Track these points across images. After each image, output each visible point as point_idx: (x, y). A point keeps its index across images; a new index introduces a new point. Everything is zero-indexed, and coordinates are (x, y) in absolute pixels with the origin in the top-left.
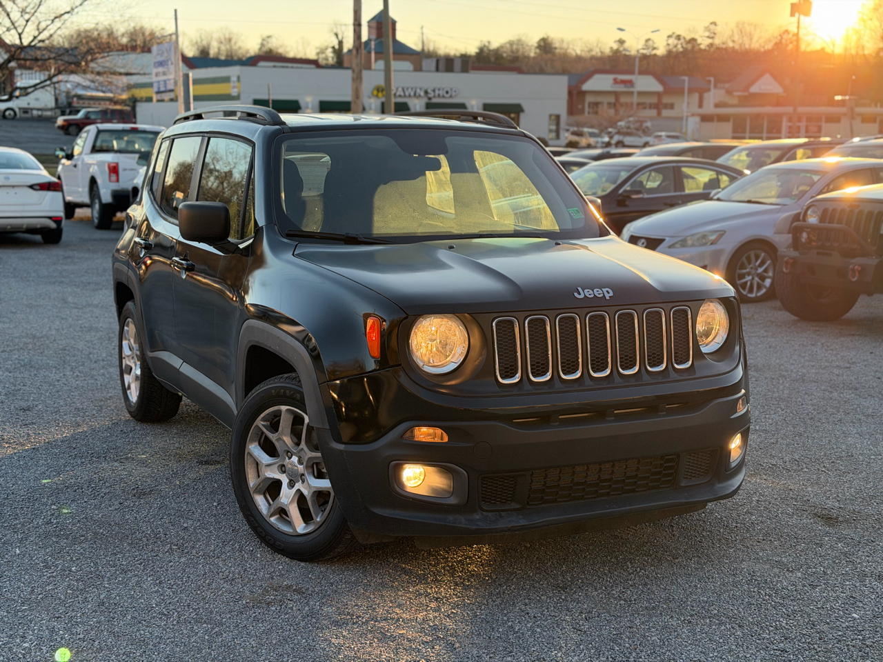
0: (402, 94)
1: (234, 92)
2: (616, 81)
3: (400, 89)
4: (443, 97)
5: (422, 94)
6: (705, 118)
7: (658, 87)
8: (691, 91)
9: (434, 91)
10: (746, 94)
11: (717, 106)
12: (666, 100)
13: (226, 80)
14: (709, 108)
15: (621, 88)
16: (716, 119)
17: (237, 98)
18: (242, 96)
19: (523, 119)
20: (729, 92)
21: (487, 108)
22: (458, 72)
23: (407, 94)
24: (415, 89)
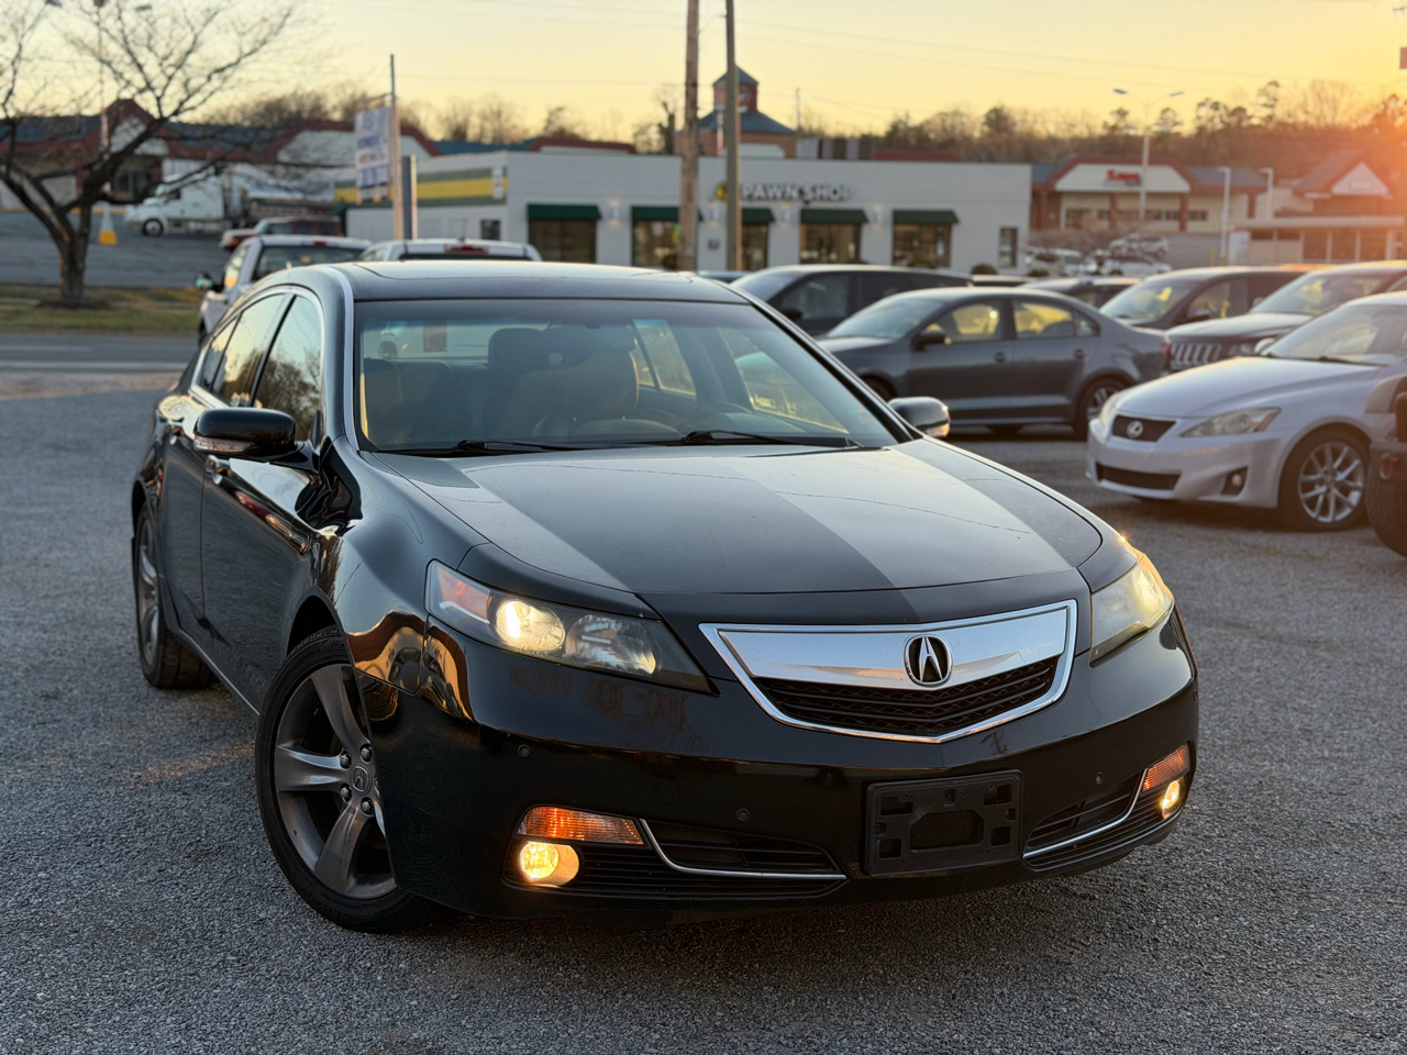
0: (762, 194)
1: (498, 193)
2: (1111, 175)
3: (760, 188)
4: (829, 199)
5: (795, 194)
6: (1259, 235)
7: (1181, 185)
8: (1235, 191)
9: (814, 189)
10: (1326, 196)
11: (1278, 214)
12: (1194, 205)
13: (486, 173)
14: (1265, 218)
15: (1120, 187)
16: (1275, 236)
17: (502, 201)
18: (511, 199)
19: (957, 234)
20: (1298, 193)
21: (900, 217)
22: (853, 160)
23: (771, 194)
24: (783, 188)
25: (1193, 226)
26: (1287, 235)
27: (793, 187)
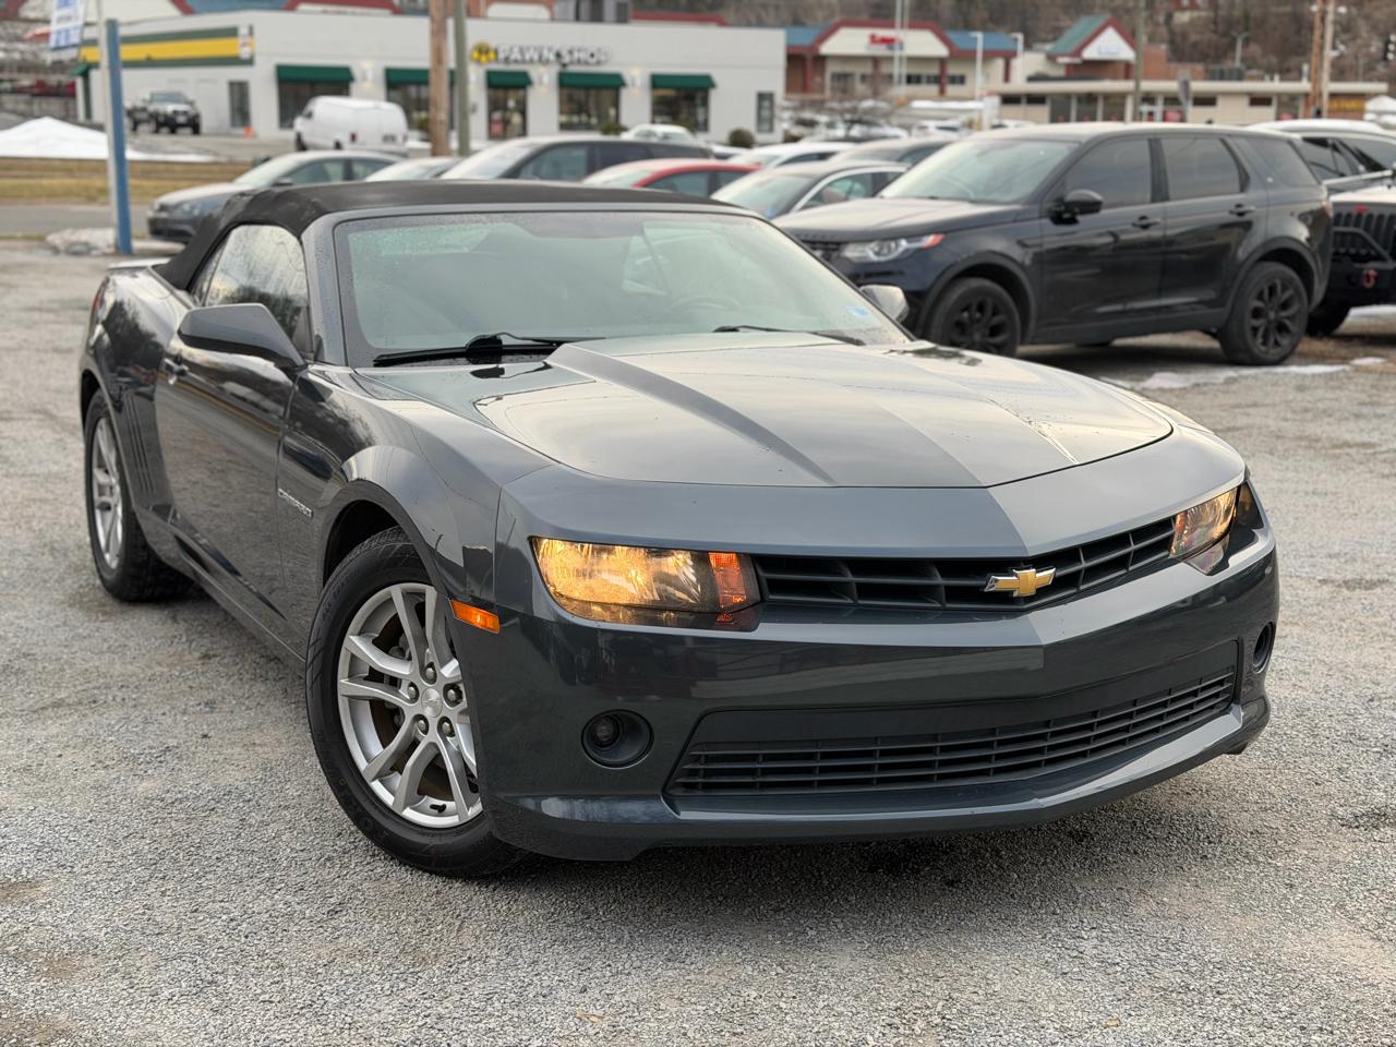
0: (519, 57)
1: (245, 53)
2: (873, 39)
3: (516, 50)
4: (586, 63)
5: (552, 57)
6: (1009, 100)
7: (940, 50)
9: (571, 52)
10: (1077, 60)
12: (953, 70)
13: (231, 32)
15: (881, 50)
16: (1024, 100)
17: (249, 62)
18: (258, 60)
19: (716, 98)
20: (1051, 58)
21: (657, 82)
22: (609, 22)
23: (527, 57)
24: (540, 50)
25: (951, 90)
26: (1035, 99)
27: (550, 49)
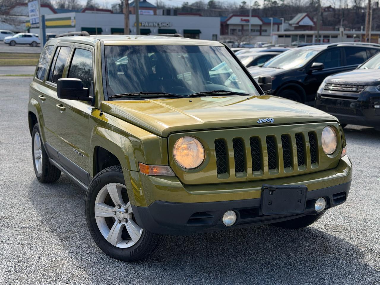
0: (147, 25)
1: (73, 24)
2: (242, 20)
3: (147, 23)
4: (166, 26)
5: (156, 25)
6: (280, 36)
7: (260, 23)
8: (274, 24)
9: (162, 24)
10: (297, 25)
11: (285, 30)
12: (263, 28)
13: (69, 19)
14: (282, 32)
15: (244, 23)
16: (284, 36)
17: (74, 27)
19: (201, 36)
21: (185, 32)
22: (172, 15)
23: (150, 25)
24: (153, 23)
25: (263, 33)
26: (288, 36)
